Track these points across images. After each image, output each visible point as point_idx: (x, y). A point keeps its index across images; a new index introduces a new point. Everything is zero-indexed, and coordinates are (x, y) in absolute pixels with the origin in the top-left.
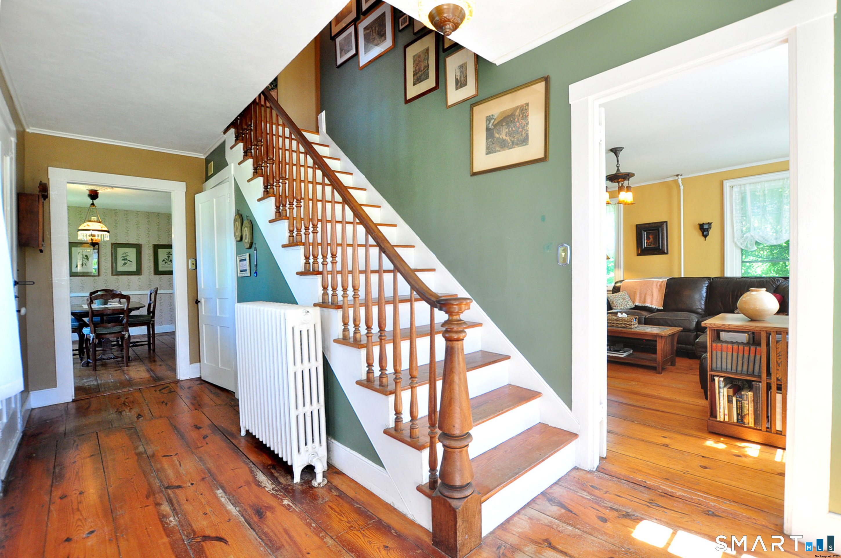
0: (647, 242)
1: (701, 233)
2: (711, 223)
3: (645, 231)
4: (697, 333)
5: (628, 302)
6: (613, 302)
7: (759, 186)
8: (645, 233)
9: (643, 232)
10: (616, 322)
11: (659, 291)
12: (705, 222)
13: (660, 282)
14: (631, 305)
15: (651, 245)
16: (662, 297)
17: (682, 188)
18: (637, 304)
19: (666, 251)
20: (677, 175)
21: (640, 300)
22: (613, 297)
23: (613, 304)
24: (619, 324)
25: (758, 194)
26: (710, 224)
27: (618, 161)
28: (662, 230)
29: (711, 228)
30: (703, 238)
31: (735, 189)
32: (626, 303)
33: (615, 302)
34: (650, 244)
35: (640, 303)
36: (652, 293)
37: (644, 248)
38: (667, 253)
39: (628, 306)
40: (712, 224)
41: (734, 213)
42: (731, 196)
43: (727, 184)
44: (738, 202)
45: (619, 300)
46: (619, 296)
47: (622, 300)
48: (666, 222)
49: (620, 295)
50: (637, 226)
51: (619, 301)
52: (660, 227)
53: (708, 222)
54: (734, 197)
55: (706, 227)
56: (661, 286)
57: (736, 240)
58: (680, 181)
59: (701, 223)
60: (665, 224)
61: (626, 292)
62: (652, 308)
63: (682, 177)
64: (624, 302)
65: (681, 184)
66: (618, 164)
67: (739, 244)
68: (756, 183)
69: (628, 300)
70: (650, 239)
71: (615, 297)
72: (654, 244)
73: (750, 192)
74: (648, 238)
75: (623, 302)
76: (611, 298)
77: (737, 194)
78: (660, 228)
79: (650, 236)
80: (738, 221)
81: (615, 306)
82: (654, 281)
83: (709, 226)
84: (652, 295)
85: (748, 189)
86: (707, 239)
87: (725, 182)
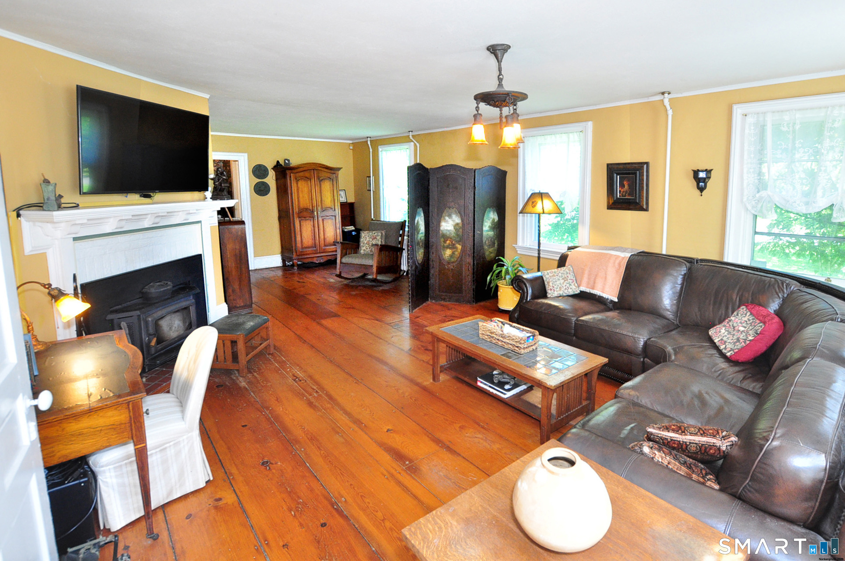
0: (620, 191)
1: (695, 183)
2: (712, 170)
3: (617, 174)
4: (644, 359)
5: (570, 285)
6: (548, 283)
7: (786, 117)
8: (618, 177)
9: (615, 175)
10: (502, 339)
11: (617, 271)
12: (700, 169)
13: (620, 259)
14: (574, 290)
15: (625, 196)
16: (619, 282)
17: (670, 112)
18: (583, 288)
19: (645, 207)
20: (663, 93)
21: (588, 283)
22: (550, 274)
23: (549, 285)
24: (505, 342)
25: (784, 129)
26: (708, 172)
27: (500, 70)
28: (642, 175)
29: (710, 178)
30: (698, 192)
31: (750, 120)
32: (568, 285)
33: (551, 284)
34: (624, 193)
35: (587, 287)
36: (606, 274)
37: (615, 199)
38: (646, 210)
39: (570, 290)
40: (712, 172)
41: (746, 157)
42: (743, 129)
43: (738, 110)
44: (753, 139)
45: (559, 279)
46: (560, 274)
47: (562, 281)
48: (647, 163)
49: (562, 272)
50: (608, 165)
51: (558, 282)
52: (637, 170)
53: (705, 169)
54: (747, 131)
55: (702, 175)
56: (619, 264)
57: (745, 199)
58: (666, 102)
59: (696, 169)
60: (645, 166)
61: (571, 269)
62: (603, 297)
63: (671, 96)
64: (565, 284)
65: (668, 107)
66: (500, 74)
67: (750, 208)
68: (782, 111)
69: (571, 281)
70: (624, 186)
71: (554, 275)
72: (629, 195)
73: (773, 125)
74: (622, 185)
75: (563, 283)
76: (547, 276)
77: (752, 128)
78: (638, 172)
79: (625, 183)
80: (752, 170)
81: (551, 290)
82: (611, 255)
83: (706, 175)
84: (606, 278)
85: (769, 119)
86: (703, 194)
87: (735, 107)
